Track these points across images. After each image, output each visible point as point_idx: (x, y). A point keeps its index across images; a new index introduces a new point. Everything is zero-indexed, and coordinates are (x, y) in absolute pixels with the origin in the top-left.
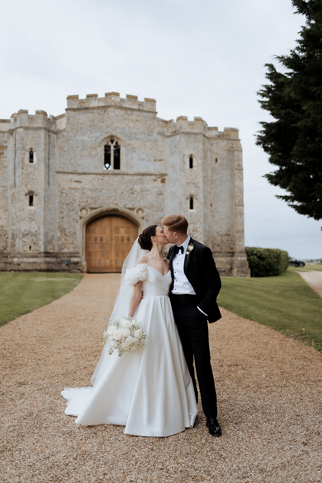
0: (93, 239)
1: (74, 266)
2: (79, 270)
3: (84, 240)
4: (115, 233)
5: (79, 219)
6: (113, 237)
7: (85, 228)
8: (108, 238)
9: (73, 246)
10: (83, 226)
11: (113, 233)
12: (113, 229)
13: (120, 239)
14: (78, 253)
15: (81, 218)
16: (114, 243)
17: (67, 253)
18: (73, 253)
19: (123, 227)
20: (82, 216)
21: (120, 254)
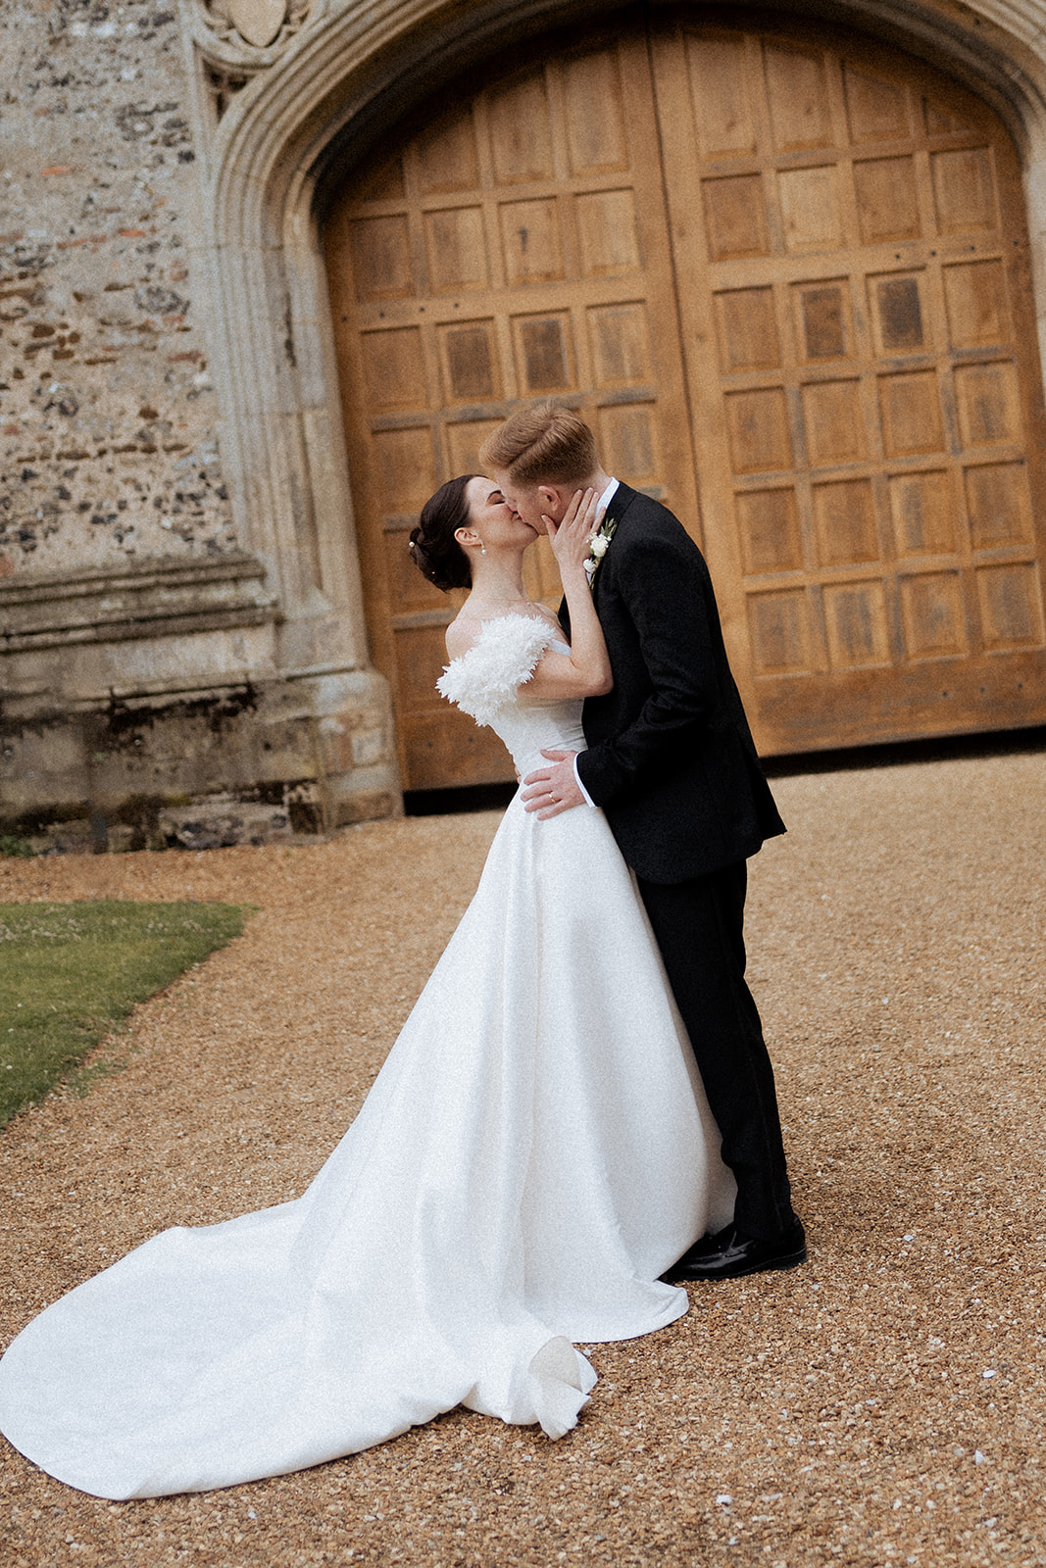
0: (437, 362)
1: (194, 743)
2: (270, 793)
3: (318, 385)
4: (721, 255)
5: (196, 96)
6: (699, 310)
7: (298, 224)
8: (635, 328)
9: (163, 474)
10: (274, 200)
11: (692, 250)
12: (687, 196)
13: (790, 319)
14: (244, 570)
15: (223, 81)
16: (709, 383)
17: (96, 585)
18: (172, 573)
19: (810, 159)
20: (232, 55)
21: (814, 510)
